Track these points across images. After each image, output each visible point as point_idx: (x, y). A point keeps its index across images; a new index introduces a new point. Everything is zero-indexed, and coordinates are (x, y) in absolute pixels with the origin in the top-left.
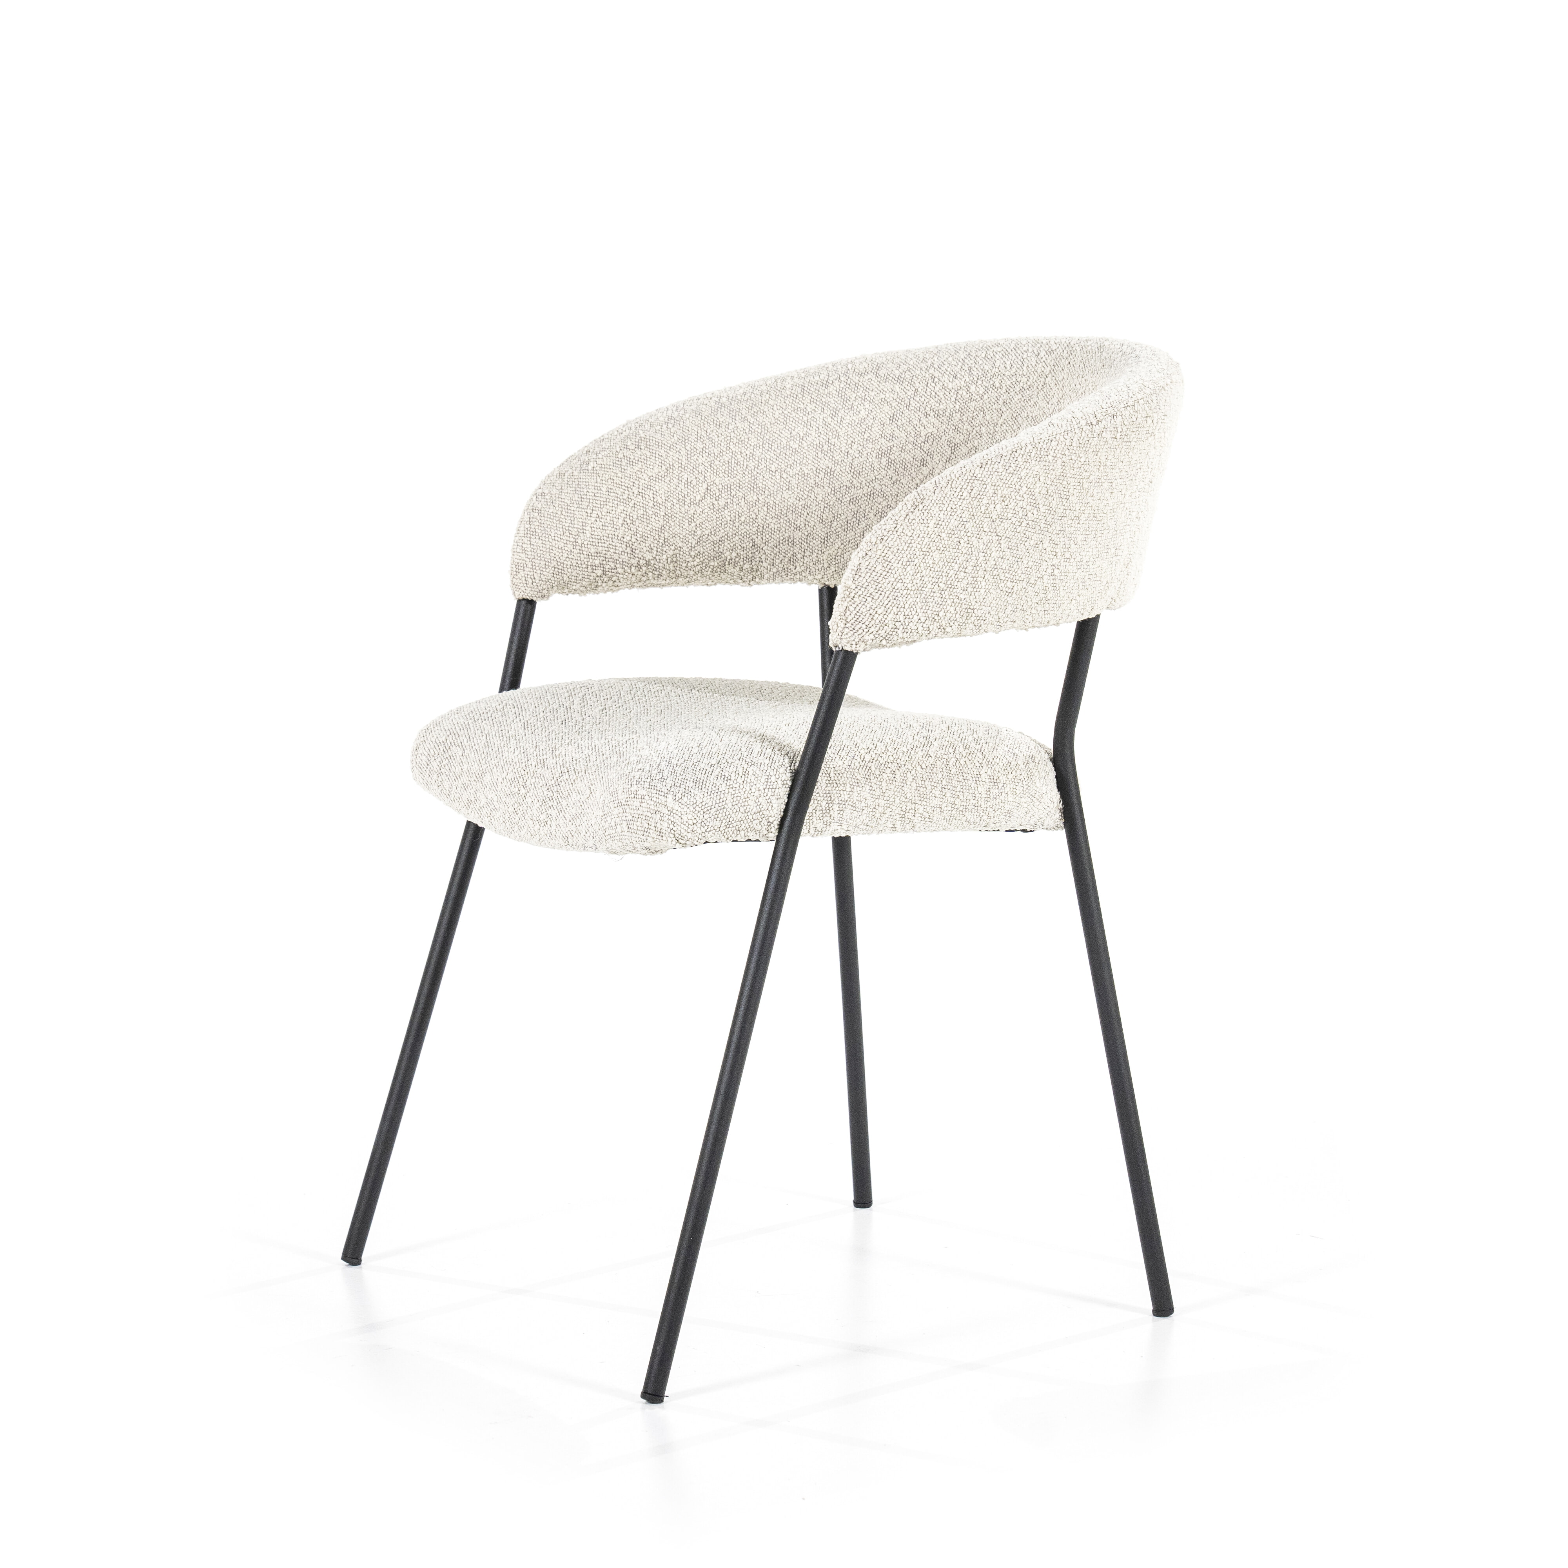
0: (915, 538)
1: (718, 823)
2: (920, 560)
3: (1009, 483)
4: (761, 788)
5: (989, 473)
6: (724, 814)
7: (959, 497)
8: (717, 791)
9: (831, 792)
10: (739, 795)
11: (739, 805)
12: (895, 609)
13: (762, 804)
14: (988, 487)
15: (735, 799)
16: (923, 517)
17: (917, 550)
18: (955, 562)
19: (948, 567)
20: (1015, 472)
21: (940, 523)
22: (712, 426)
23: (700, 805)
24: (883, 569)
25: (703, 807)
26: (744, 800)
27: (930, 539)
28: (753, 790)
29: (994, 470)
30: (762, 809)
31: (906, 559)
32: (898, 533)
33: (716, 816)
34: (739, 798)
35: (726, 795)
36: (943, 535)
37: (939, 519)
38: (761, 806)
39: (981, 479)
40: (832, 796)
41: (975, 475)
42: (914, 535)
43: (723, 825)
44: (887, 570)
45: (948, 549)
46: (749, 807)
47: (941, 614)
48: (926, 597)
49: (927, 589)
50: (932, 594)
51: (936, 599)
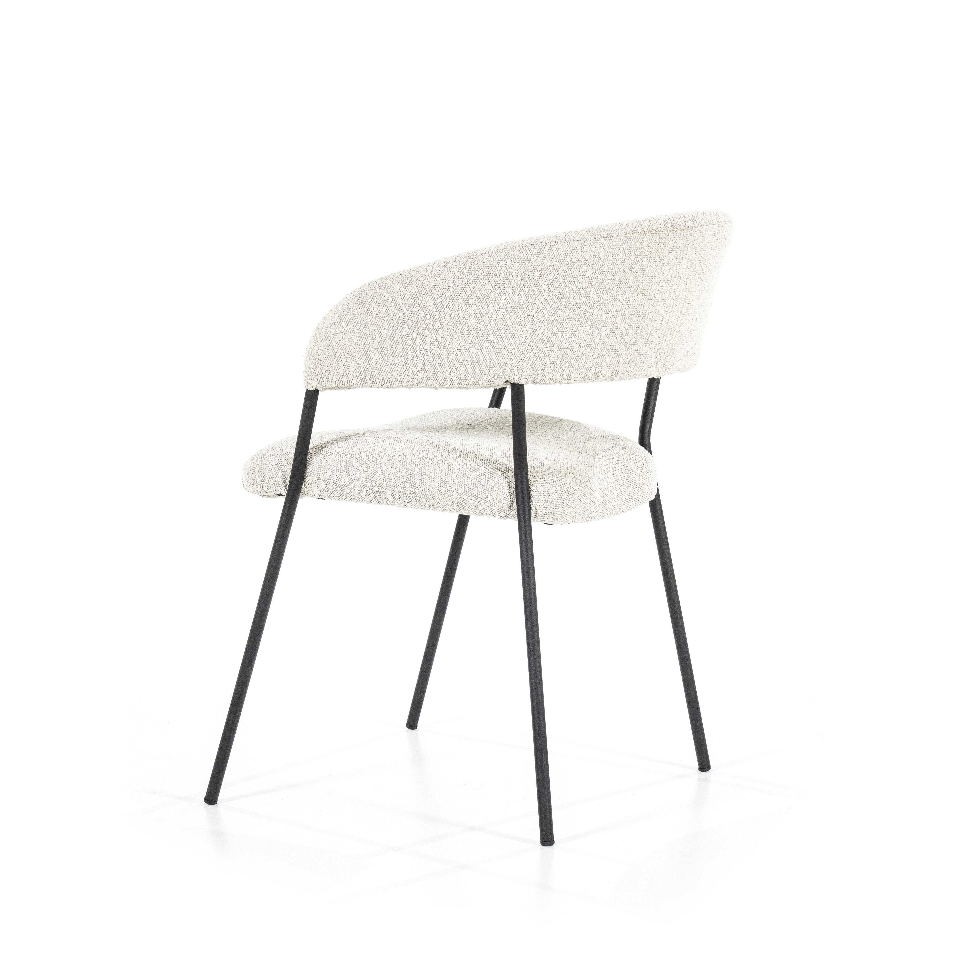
3: (381, 295)
6: (255, 477)
10: (263, 466)
17: (329, 332)
19: (349, 344)
21: (341, 317)
27: (336, 326)
29: (374, 287)
33: (252, 477)
35: (257, 466)
36: (343, 324)
37: (341, 314)
39: (366, 292)
41: (364, 289)
43: (255, 482)
45: (348, 333)
48: (338, 360)
49: (337, 356)
50: (341, 359)
51: (344, 362)
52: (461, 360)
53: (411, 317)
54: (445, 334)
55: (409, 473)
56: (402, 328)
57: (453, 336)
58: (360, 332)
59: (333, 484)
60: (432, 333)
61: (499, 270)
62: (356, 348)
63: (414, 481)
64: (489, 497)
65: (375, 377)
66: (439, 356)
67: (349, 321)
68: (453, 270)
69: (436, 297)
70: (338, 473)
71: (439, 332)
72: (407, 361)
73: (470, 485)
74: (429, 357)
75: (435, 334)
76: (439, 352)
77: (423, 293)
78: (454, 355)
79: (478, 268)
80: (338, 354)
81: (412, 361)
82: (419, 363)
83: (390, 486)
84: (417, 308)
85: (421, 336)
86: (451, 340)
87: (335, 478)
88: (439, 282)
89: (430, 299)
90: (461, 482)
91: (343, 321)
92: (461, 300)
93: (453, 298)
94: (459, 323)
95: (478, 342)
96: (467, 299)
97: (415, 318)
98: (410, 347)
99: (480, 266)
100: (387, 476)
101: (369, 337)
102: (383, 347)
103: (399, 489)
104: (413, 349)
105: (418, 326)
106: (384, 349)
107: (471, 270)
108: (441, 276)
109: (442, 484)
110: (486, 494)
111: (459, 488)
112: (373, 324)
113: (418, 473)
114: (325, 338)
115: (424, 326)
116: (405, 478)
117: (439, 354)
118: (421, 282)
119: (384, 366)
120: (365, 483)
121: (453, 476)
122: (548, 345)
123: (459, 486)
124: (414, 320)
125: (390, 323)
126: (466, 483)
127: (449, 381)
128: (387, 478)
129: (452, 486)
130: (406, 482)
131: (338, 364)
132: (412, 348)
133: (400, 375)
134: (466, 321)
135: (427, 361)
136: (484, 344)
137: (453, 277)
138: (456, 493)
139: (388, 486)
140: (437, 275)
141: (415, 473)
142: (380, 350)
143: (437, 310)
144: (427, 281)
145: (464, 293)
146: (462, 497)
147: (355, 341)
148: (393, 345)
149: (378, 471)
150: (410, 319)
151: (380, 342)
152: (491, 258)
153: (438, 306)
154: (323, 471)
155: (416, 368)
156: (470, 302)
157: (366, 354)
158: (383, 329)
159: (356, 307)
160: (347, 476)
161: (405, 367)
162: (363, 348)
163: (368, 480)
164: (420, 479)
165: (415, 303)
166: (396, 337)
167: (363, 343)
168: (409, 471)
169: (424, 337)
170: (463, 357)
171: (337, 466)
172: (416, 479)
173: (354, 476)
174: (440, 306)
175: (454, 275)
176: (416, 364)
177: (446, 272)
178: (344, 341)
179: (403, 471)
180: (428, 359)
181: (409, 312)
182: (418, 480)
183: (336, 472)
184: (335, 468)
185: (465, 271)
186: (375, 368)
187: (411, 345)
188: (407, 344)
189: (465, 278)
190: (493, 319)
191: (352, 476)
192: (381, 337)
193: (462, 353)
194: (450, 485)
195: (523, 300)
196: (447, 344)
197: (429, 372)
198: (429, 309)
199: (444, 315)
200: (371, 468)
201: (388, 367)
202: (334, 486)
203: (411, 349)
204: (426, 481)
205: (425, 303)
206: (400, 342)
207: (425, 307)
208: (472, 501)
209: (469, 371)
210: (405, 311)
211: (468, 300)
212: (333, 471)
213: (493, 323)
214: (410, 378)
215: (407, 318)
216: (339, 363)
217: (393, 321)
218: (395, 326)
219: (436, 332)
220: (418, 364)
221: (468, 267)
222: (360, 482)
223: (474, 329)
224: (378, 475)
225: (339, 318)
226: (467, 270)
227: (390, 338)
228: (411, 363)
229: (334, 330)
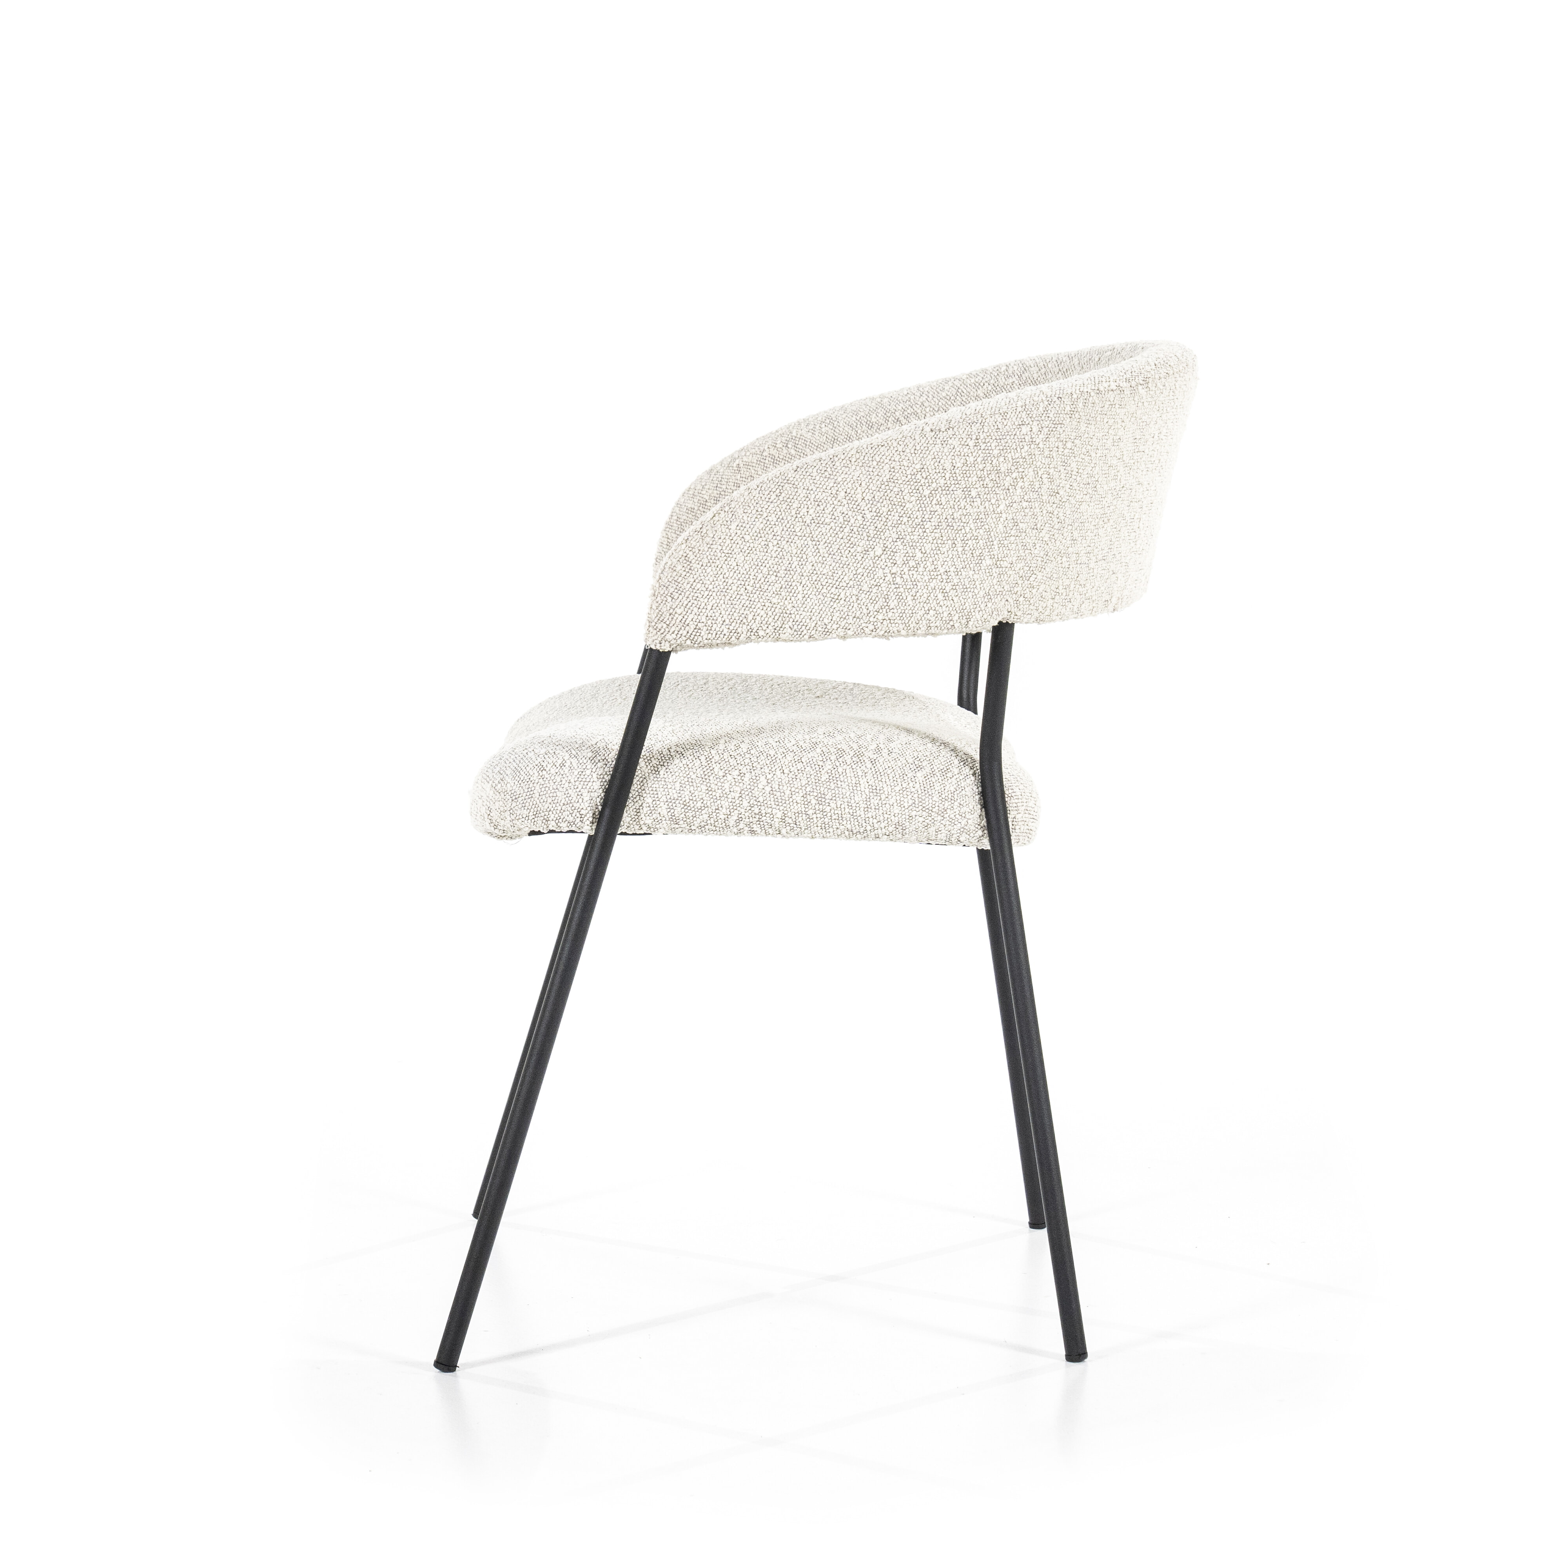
0: (717, 539)
1: (525, 812)
2: (722, 562)
3: (824, 487)
4: (572, 781)
5: (802, 477)
6: (531, 804)
7: (767, 500)
8: (528, 780)
9: (658, 789)
10: (548, 785)
11: (547, 795)
12: (696, 610)
13: (572, 796)
14: (800, 491)
15: (543, 789)
16: (728, 519)
17: (718, 551)
18: (764, 565)
19: (756, 571)
20: (832, 477)
21: (744, 525)
22: (864, 427)
23: (510, 794)
24: (684, 569)
25: (512, 795)
26: (553, 791)
27: (733, 541)
28: (564, 782)
29: (808, 474)
30: (572, 801)
31: (706, 561)
32: (702, 534)
33: (524, 805)
34: (547, 789)
35: (535, 785)
36: (747, 538)
37: (742, 521)
38: (570, 798)
39: (793, 483)
40: (659, 793)
41: (787, 478)
42: (715, 536)
43: (531, 814)
44: (687, 570)
45: (755, 552)
46: (557, 798)
47: (750, 617)
48: (732, 599)
49: (732, 592)
50: (738, 597)
51: (743, 602)
52: (948, 589)
53: (874, 521)
54: (928, 547)
55: (813, 780)
56: (856, 540)
57: (939, 550)
58: (779, 550)
59: (682, 806)
60: (907, 546)
61: (1020, 440)
62: (769, 577)
63: (822, 793)
64: (948, 811)
65: (802, 624)
66: (914, 583)
67: (758, 532)
68: (950, 441)
69: (921, 488)
70: (692, 788)
71: (918, 544)
72: (859, 595)
73: (920, 792)
74: (897, 586)
75: (912, 548)
76: (915, 576)
77: (900, 482)
78: (938, 581)
79: (990, 437)
80: (734, 588)
81: (868, 593)
82: (879, 597)
83: (780, 804)
84: (886, 506)
85: (889, 553)
86: (936, 556)
87: (687, 796)
88: (929, 462)
89: (910, 491)
90: (904, 789)
91: (747, 533)
92: (960, 491)
93: (947, 488)
94: (952, 528)
95: (976, 558)
96: (969, 489)
97: (882, 523)
98: (868, 571)
99: (992, 434)
100: (777, 787)
101: (794, 559)
102: (819, 573)
103: (796, 807)
104: (872, 575)
105: (885, 536)
106: (820, 576)
107: (980, 441)
108: (932, 453)
109: (871, 794)
110: (946, 806)
111: (902, 799)
112: (804, 536)
113: (828, 780)
114: (709, 562)
115: (895, 536)
116: (808, 789)
117: (915, 581)
118: (898, 464)
119: (818, 604)
120: (737, 802)
121: (887, 780)
122: (1064, 559)
123: (901, 795)
124: (879, 526)
125: (835, 532)
126: (913, 790)
127: (923, 625)
128: (776, 791)
129: (890, 797)
130: (809, 794)
131: (732, 604)
132: (871, 572)
133: (845, 618)
134: (962, 524)
135: (893, 593)
136: (984, 561)
137: (952, 454)
138: (897, 807)
139: (777, 803)
140: (924, 452)
141: (823, 780)
142: (814, 578)
143: (920, 509)
144: (909, 461)
145: (966, 479)
146: (907, 814)
147: (768, 566)
148: (839, 569)
149: (761, 780)
150: (872, 524)
151: (815, 565)
152: (1007, 420)
153: (922, 502)
154: (665, 786)
155: (873, 605)
156: (974, 493)
157: (788, 587)
158: (822, 543)
159: (774, 509)
160: (707, 791)
161: (856, 605)
162: (783, 575)
163: (743, 796)
164: (833, 788)
165: (884, 498)
166: (844, 556)
167: (784, 568)
168: (812, 777)
169: (892, 554)
170: (950, 584)
171: (689, 776)
172: (826, 789)
173: (720, 791)
174: (925, 502)
175: (954, 451)
176: (873, 599)
177: (940, 445)
178: (746, 566)
179: (802, 778)
180: (895, 590)
181: (872, 514)
182: (830, 790)
183: (688, 787)
184: (686, 779)
185: (971, 443)
186: (802, 609)
187: (870, 568)
188: (862, 566)
189: (970, 455)
190: (1002, 520)
191: (715, 791)
192: (816, 558)
193: (950, 577)
194: (887, 796)
195: (1045, 487)
196: (928, 564)
197: (895, 611)
198: (907, 506)
199: (931, 516)
200: (747, 775)
201: (826, 605)
202: (683, 810)
203: (869, 574)
204: (844, 791)
205: (902, 497)
206: (851, 564)
207: (900, 504)
208: (921, 819)
209: (956, 606)
210: (867, 512)
211: (970, 491)
212: (684, 786)
213: (1001, 526)
214: (862, 621)
215: (868, 524)
216: (734, 602)
217: (841, 529)
218: (845, 537)
219: (914, 544)
220: (877, 599)
221: (974, 437)
222: (730, 800)
223: (973, 538)
224: (760, 786)
225: (738, 528)
226: (973, 441)
227: (834, 557)
228: (867, 596)
229: (728, 548)
